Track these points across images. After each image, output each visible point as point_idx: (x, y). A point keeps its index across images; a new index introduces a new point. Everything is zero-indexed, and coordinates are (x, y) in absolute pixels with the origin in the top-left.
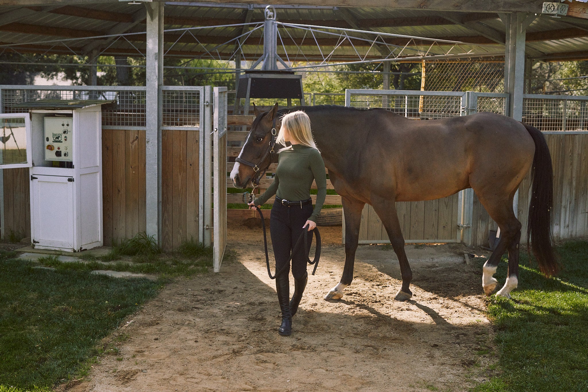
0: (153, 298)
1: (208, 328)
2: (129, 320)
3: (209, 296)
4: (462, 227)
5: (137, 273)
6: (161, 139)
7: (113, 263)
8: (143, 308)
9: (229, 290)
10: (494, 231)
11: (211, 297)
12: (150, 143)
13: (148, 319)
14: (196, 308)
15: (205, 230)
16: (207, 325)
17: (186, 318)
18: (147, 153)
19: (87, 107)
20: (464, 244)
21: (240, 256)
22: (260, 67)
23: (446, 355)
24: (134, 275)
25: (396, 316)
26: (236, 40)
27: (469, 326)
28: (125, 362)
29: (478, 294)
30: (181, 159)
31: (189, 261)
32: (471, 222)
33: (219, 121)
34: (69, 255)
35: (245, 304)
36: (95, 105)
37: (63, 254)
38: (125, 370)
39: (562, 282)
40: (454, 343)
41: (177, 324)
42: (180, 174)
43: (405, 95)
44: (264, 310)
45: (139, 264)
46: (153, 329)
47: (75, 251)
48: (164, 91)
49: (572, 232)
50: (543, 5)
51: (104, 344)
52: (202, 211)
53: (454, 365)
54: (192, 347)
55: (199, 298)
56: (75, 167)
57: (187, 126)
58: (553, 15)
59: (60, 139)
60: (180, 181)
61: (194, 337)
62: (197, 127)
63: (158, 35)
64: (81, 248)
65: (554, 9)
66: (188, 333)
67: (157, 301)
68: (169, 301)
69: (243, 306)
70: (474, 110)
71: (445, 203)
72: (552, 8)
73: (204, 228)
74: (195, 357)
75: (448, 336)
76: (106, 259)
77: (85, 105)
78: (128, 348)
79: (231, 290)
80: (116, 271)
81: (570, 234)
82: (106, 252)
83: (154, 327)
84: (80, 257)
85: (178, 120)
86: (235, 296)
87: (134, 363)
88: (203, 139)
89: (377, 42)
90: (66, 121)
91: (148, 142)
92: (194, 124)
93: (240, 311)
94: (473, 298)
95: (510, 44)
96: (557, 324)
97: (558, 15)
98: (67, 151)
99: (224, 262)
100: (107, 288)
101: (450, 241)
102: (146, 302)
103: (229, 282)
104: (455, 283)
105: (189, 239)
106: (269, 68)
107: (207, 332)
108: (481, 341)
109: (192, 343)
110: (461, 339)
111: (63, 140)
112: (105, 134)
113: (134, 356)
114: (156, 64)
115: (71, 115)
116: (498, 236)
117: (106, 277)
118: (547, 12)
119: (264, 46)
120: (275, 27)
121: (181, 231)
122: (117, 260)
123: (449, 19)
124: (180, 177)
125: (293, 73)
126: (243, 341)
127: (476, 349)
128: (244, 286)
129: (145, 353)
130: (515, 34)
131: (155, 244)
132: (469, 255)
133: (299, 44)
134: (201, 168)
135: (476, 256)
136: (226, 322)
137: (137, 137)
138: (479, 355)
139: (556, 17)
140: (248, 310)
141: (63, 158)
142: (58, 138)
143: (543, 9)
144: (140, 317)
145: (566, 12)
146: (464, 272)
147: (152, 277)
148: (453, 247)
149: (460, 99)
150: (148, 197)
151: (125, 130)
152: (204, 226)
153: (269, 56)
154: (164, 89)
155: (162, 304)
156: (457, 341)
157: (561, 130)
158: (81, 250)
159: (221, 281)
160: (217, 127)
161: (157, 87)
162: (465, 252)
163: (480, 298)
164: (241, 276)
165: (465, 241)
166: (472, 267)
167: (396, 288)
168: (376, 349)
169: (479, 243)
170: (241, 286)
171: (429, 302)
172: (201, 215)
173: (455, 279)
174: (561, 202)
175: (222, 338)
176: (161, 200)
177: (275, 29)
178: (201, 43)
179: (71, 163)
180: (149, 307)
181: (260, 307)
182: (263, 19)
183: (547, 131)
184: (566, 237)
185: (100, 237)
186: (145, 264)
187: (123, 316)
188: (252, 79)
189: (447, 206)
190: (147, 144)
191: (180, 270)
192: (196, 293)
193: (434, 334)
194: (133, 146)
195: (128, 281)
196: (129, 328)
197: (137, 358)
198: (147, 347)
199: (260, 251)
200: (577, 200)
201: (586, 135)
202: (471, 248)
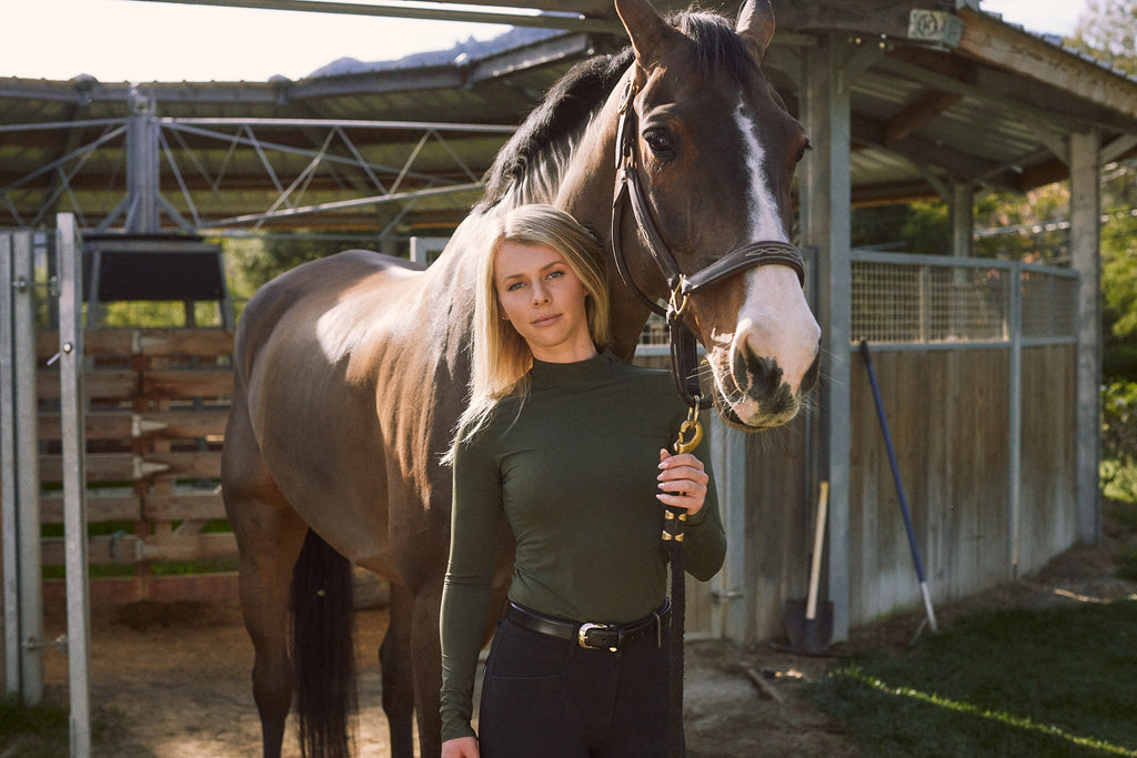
4: (726, 597)
15: (24, 652)
20: (732, 641)
21: (134, 724)
32: (742, 582)
49: (949, 587)
50: (912, 19)
58: (933, 43)
65: (936, 27)
72: (932, 25)
73: (20, 649)
97: (945, 45)
101: (695, 636)
106: (143, 229)
116: (811, 613)
118: (919, 36)
120: (153, 130)
132: (758, 671)
135: (778, 674)
139: (939, 48)
143: (912, 28)
145: (958, 37)
146: (791, 727)
152: (21, 640)
153: (140, 200)
157: (919, 338)
160: (71, 340)
162: (744, 664)
165: (731, 633)
166: (803, 709)
169: (762, 634)
177: (154, 138)
182: (124, 114)
188: (104, 255)
199: (194, 705)
200: (956, 509)
201: (969, 351)
202: (746, 651)
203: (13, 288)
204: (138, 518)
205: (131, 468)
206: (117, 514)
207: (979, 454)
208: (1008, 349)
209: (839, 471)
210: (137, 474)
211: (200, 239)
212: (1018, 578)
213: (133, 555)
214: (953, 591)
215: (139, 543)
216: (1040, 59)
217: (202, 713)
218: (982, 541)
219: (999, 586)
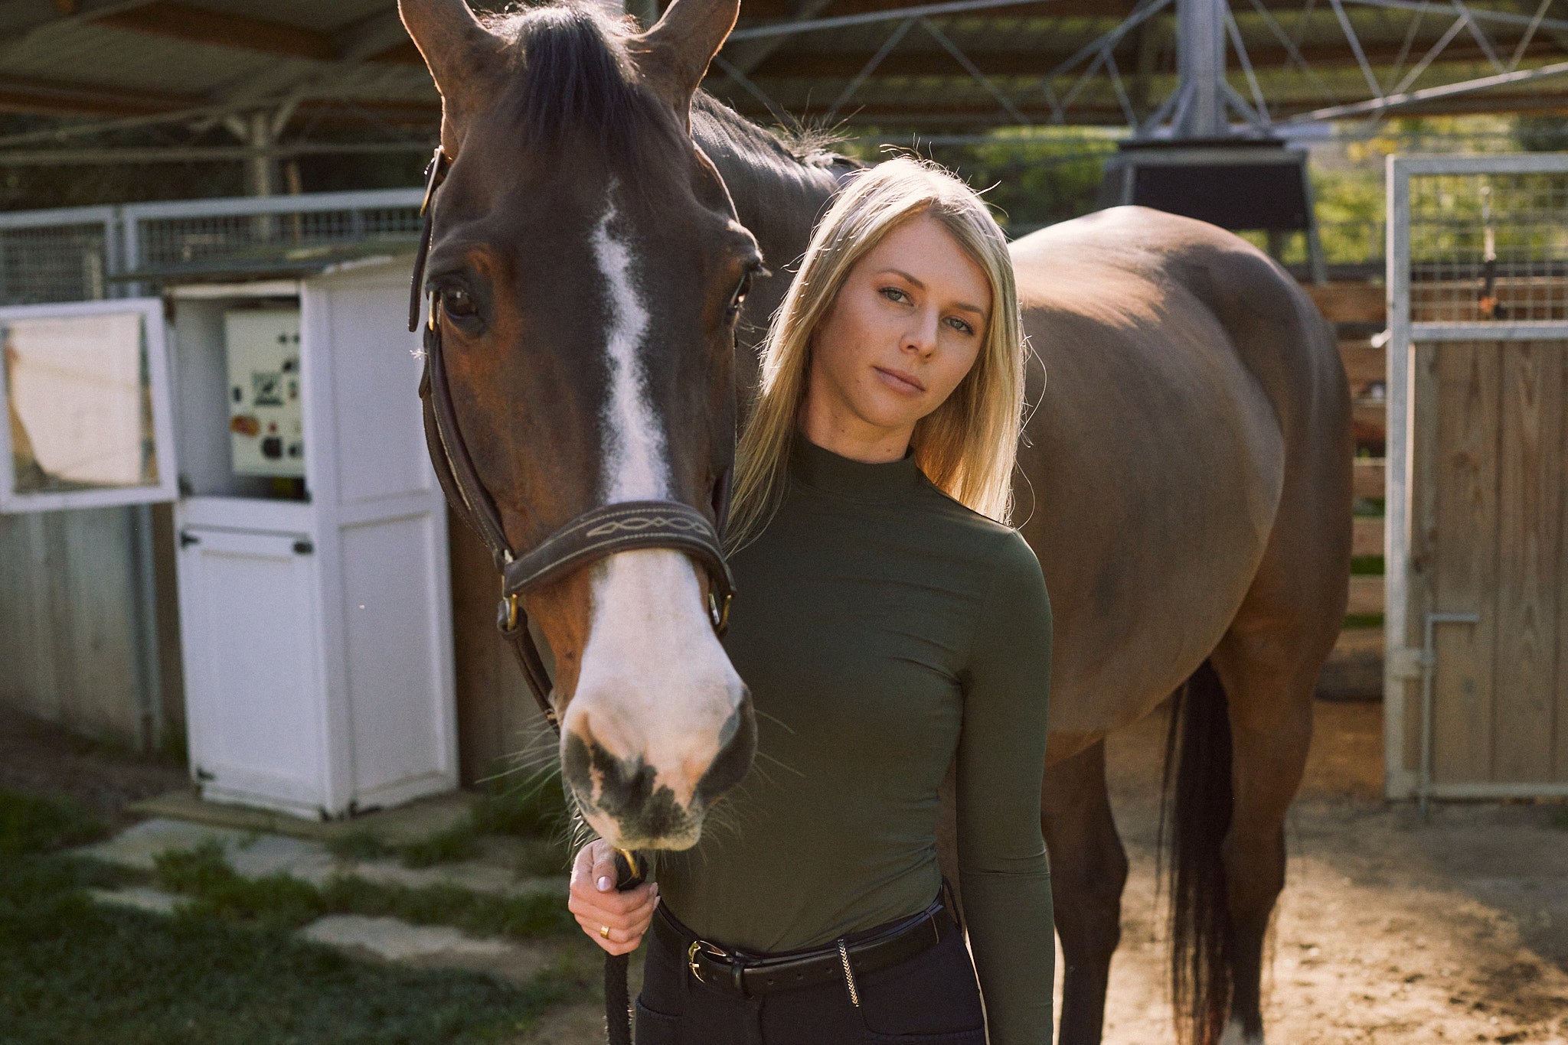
5: (483, 937)
19: (347, 266)
24: (467, 947)
34: (298, 833)
37: (280, 827)
47: (325, 817)
56: (313, 496)
59: (275, 392)
64: (353, 806)
77: (341, 261)
80: (412, 921)
90: (290, 322)
98: (297, 437)
106: (1199, 131)
111: (285, 396)
115: (292, 303)
122: (461, 858)
141: (284, 467)
142: (268, 388)
147: (527, 964)
153: (1196, 90)
158: (353, 811)
179: (301, 481)
188: (1141, 169)
211: (1279, 144)
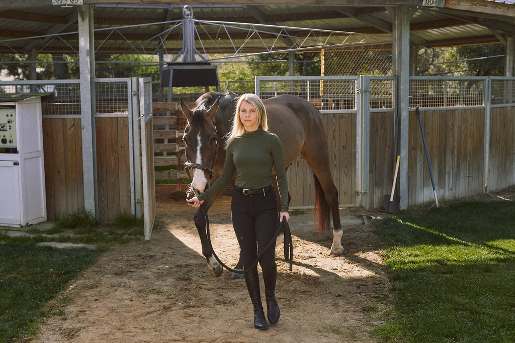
0: (93, 264)
1: (142, 288)
2: (72, 285)
3: (142, 261)
4: (360, 193)
5: (78, 244)
6: (95, 125)
7: (56, 236)
8: (84, 274)
9: (159, 255)
10: (388, 196)
11: (143, 262)
12: (85, 129)
13: (89, 283)
14: (130, 272)
15: (136, 204)
16: (141, 286)
17: (122, 280)
18: (83, 138)
19: (28, 99)
20: (363, 207)
21: (167, 225)
22: (180, 60)
23: (349, 303)
24: (76, 245)
25: (305, 271)
26: (158, 36)
27: (368, 278)
28: (69, 321)
29: (375, 250)
30: (113, 142)
31: (123, 231)
32: (368, 188)
33: (145, 107)
34: (18, 230)
35: (173, 266)
36: (35, 97)
37: (12, 229)
38: (69, 327)
39: (447, 237)
40: (355, 293)
41: (114, 286)
42: (113, 155)
43: (307, 80)
44: (190, 271)
45: (79, 236)
46: (93, 291)
47: (22, 227)
48: (96, 83)
49: (455, 194)
51: (50, 307)
52: (133, 187)
53: (355, 311)
54: (128, 306)
55: (133, 263)
56: (19, 152)
57: (117, 113)
58: (432, 7)
59: (5, 128)
60: (113, 161)
61: (130, 297)
62: (126, 114)
63: (88, 34)
64: (28, 224)
65: (433, 2)
66: (124, 293)
67: (96, 267)
68: (107, 267)
69: (171, 268)
70: (367, 91)
71: (345, 172)
72: (431, 1)
73: (135, 202)
74: (131, 314)
75: (351, 287)
76: (49, 232)
77: (26, 98)
78: (72, 309)
79: (161, 255)
80: (59, 242)
81: (453, 195)
82: (50, 226)
83: (94, 289)
84: (27, 232)
85: (110, 107)
86: (164, 260)
87: (77, 321)
88: (131, 124)
89: (282, 35)
90: (9, 112)
91: (83, 128)
92: (123, 111)
93: (169, 273)
94: (371, 253)
95: (396, 33)
96: (444, 273)
97: (437, 7)
98: (12, 138)
99: (154, 231)
100: (52, 257)
101: (350, 205)
102: (87, 268)
103: (159, 248)
104: (355, 241)
105: (122, 211)
106: (189, 60)
107: (140, 292)
108: (378, 290)
109: (127, 302)
110: (361, 289)
111: (8, 129)
112: (45, 122)
113: (77, 316)
114: (88, 59)
115: (14, 107)
116: (392, 200)
117: (50, 248)
118: (427, 5)
119: (183, 41)
120: (192, 24)
121: (115, 205)
122: (60, 232)
123: (343, 13)
124: (112, 158)
125: (209, 64)
126: (172, 298)
127: (374, 297)
128: (172, 251)
129: (87, 313)
130: (400, 24)
131: (93, 217)
132: (367, 217)
133: (214, 38)
134: (131, 150)
135: (373, 218)
136: (157, 283)
137: (74, 124)
138: (377, 302)
139: (435, 9)
140: (176, 272)
141: (8, 145)
142: (3, 127)
143: (424, 3)
144: (81, 281)
145: (443, 4)
146: (363, 231)
147: (92, 247)
148: (353, 211)
149: (355, 82)
150: (85, 176)
151: (63, 119)
152: (135, 200)
153: (188, 50)
154: (96, 81)
155: (99, 270)
156: (359, 291)
157: (443, 106)
158: (27, 225)
159: (152, 247)
160: (144, 113)
161: (90, 80)
162: (364, 215)
163: (377, 253)
164: (170, 243)
165: (363, 205)
166: (370, 227)
167: (304, 247)
168: (288, 300)
169: (375, 206)
170: (170, 252)
171: (333, 258)
172: (132, 190)
173: (355, 238)
174: (445, 168)
175: (154, 297)
176: (96, 178)
177: (192, 26)
178: (128, 39)
179: (16, 149)
180: (88, 273)
181: (186, 269)
182: (182, 18)
183: (431, 108)
184: (450, 198)
185: (44, 213)
186: (84, 235)
187: (66, 281)
188: (174, 70)
189: (346, 175)
190: (82, 130)
191: (115, 240)
192: (130, 258)
193: (337, 286)
194: (71, 132)
195: (70, 250)
196: (72, 291)
197: (80, 317)
198: (88, 307)
199: (186, 220)
200: (458, 166)
201: (465, 110)
202: (369, 211)
203: (132, 94)
204: (178, 165)
205: (176, 148)
206: (171, 163)
207: (469, 146)
208: (484, 109)
209: (404, 152)
210: (177, 150)
212: (488, 191)
213: (176, 177)
214: (457, 195)
215: (178, 173)
216: (487, 6)
217: (188, 223)
218: (470, 178)
219: (478, 194)
